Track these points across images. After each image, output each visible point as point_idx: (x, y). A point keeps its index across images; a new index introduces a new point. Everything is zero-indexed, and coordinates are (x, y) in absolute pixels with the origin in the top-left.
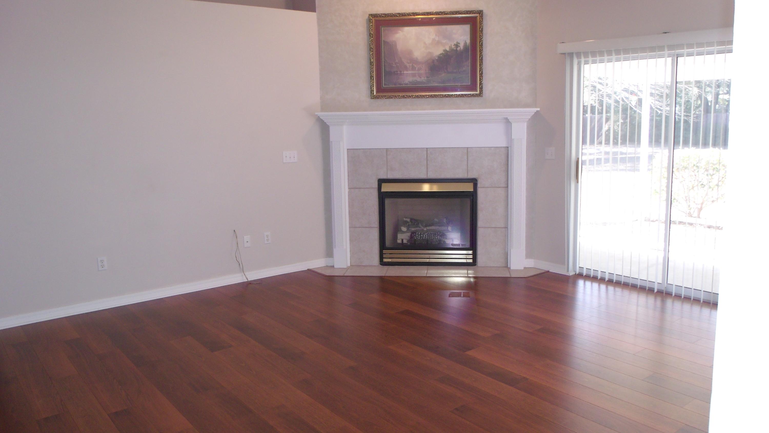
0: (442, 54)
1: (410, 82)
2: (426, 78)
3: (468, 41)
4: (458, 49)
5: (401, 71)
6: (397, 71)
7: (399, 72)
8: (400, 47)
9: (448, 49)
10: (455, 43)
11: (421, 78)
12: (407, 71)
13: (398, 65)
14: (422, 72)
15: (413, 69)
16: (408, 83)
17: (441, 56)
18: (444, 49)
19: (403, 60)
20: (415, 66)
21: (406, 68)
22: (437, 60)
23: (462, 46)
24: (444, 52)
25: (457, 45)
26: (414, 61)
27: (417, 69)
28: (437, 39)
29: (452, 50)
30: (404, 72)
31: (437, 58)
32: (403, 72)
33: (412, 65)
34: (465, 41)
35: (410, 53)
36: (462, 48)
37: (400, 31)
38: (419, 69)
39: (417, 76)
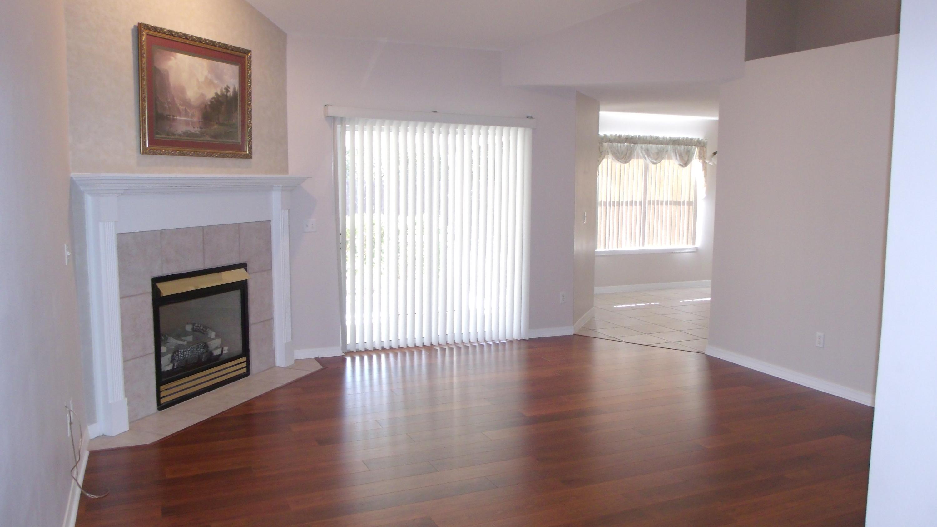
0: (213, 98)
1: (184, 133)
2: (199, 129)
3: (237, 87)
4: (228, 94)
5: (174, 116)
6: (170, 116)
7: (172, 117)
8: (173, 79)
9: (219, 93)
10: (225, 86)
11: (194, 128)
12: (180, 117)
13: (171, 106)
14: (195, 119)
15: (187, 114)
16: (182, 134)
17: (213, 100)
18: (215, 92)
19: (175, 99)
20: (189, 111)
21: (180, 114)
22: (210, 105)
23: (231, 93)
24: (215, 96)
25: (227, 89)
26: (187, 103)
27: (190, 115)
28: (209, 77)
29: (223, 95)
30: (177, 117)
31: (209, 103)
32: (175, 118)
33: (185, 109)
34: (235, 86)
35: (182, 90)
36: (232, 94)
37: (172, 57)
38: (193, 116)
39: (191, 125)
